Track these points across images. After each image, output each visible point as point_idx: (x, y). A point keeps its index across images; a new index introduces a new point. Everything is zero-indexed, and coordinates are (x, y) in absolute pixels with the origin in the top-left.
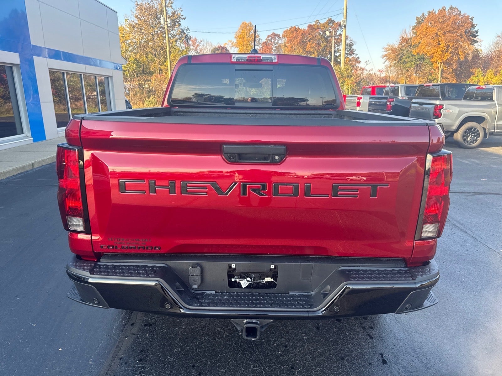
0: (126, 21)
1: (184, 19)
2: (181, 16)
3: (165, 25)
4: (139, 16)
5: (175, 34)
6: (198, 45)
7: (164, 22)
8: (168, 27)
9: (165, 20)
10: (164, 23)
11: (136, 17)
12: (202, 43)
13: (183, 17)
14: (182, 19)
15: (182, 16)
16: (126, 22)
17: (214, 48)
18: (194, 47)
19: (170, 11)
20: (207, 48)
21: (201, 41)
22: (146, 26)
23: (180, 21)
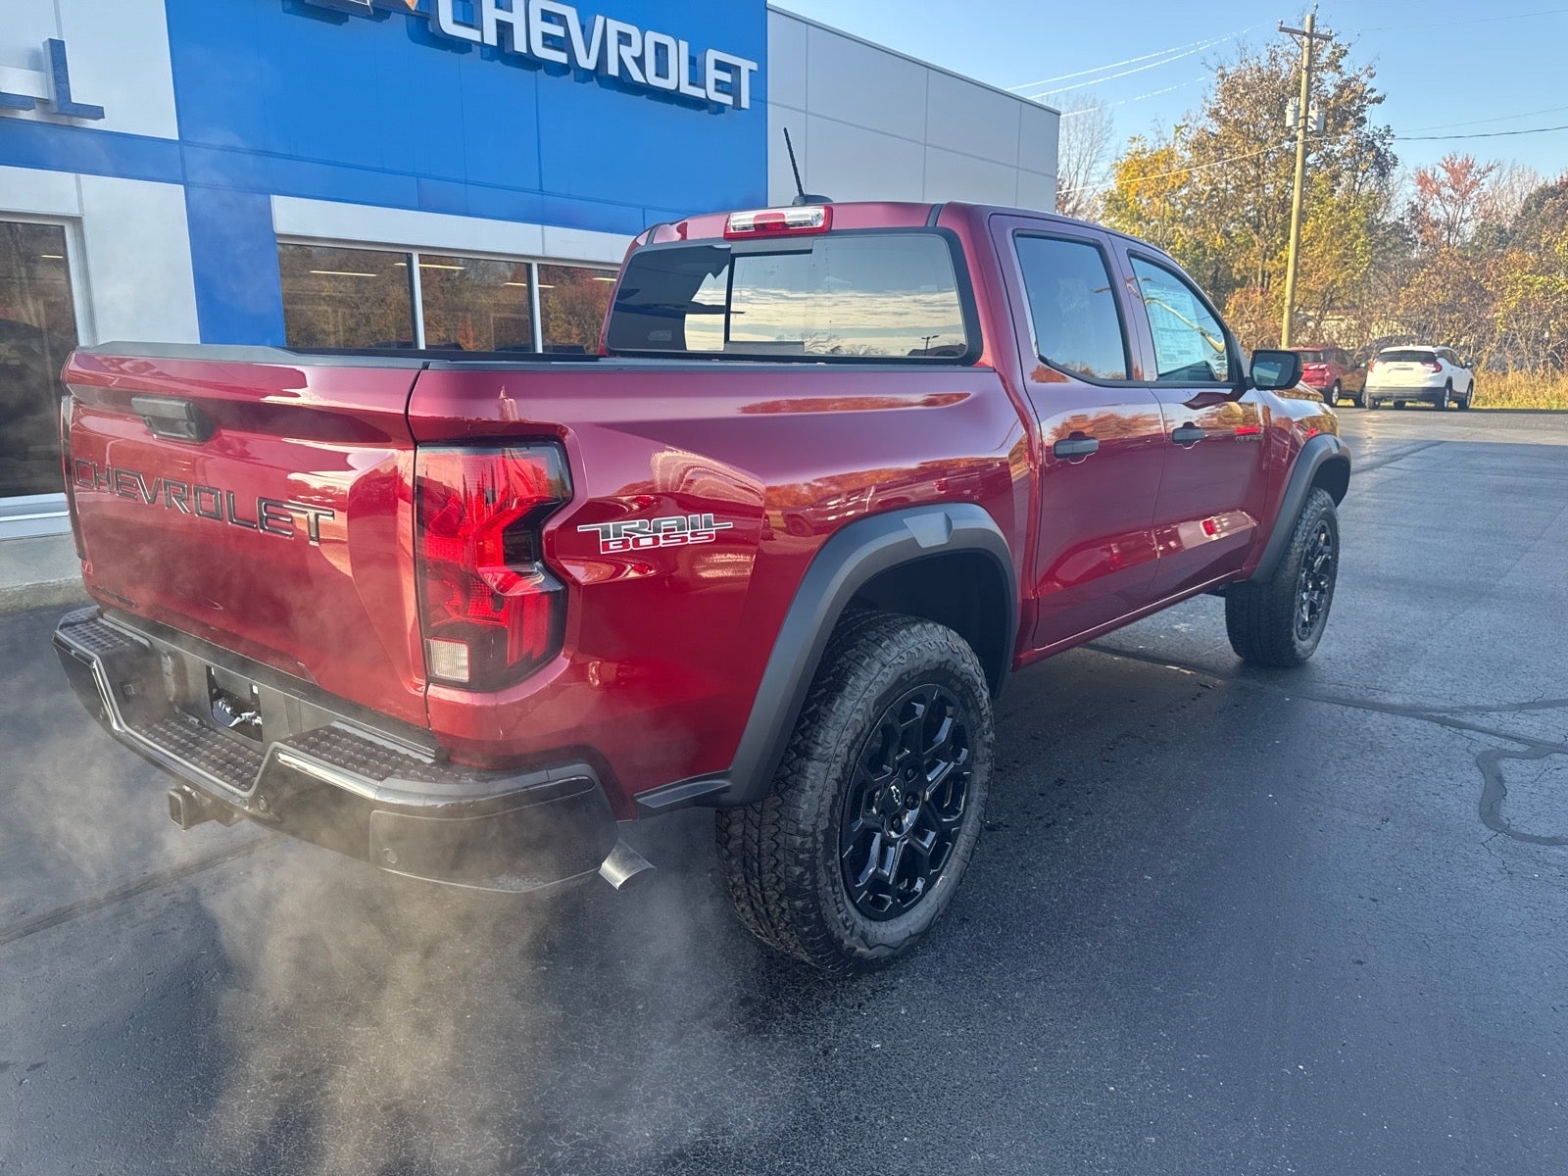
0: (1177, 132)
1: (1379, 100)
2: (1369, 91)
3: (1299, 129)
4: (1223, 112)
5: (1338, 155)
6: (1474, 184)
7: (1296, 119)
8: (1306, 133)
9: (1302, 113)
10: (1296, 124)
11: (1215, 114)
12: (1493, 175)
13: (1374, 95)
14: (1370, 102)
15: (1372, 90)
16: (1178, 134)
17: (1540, 189)
18: (1456, 190)
19: (1330, 81)
20: (1513, 192)
21: (1490, 170)
22: (1240, 138)
23: (1361, 109)
